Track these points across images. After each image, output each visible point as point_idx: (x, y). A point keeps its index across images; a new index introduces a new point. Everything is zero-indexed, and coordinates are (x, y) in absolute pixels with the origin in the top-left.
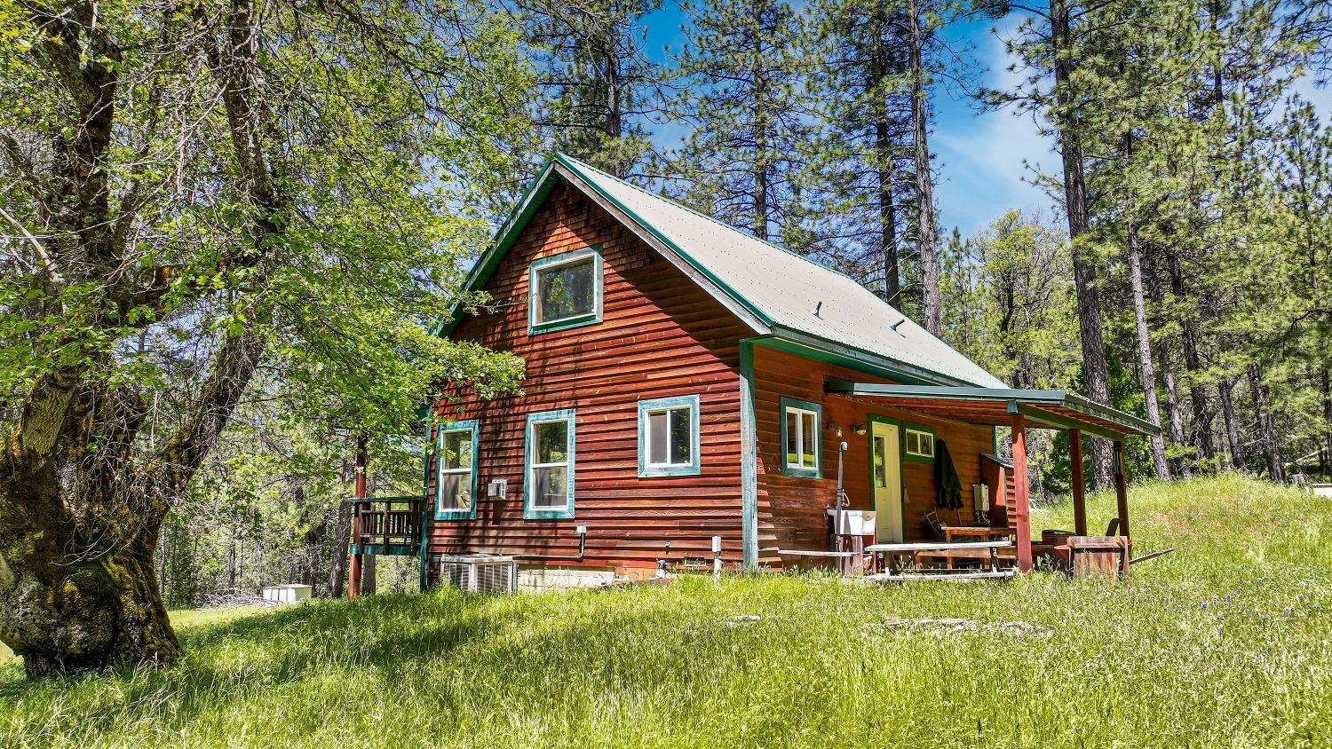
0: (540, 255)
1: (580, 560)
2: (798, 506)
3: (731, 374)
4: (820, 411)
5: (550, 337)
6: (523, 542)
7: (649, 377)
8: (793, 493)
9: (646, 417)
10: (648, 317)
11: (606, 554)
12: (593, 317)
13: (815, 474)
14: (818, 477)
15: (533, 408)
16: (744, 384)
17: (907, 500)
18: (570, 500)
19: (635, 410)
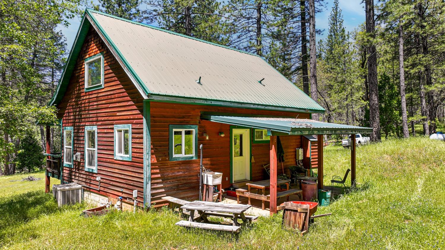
0: (87, 56)
1: (99, 191)
2: (180, 173)
3: (140, 116)
4: (197, 128)
5: (90, 93)
6: (84, 180)
7: (118, 114)
8: (177, 168)
9: (116, 132)
10: (117, 86)
11: (106, 190)
12: (101, 86)
13: (192, 157)
14: (194, 159)
15: (87, 124)
16: (144, 121)
17: (253, 161)
18: (96, 165)
19: (113, 129)
